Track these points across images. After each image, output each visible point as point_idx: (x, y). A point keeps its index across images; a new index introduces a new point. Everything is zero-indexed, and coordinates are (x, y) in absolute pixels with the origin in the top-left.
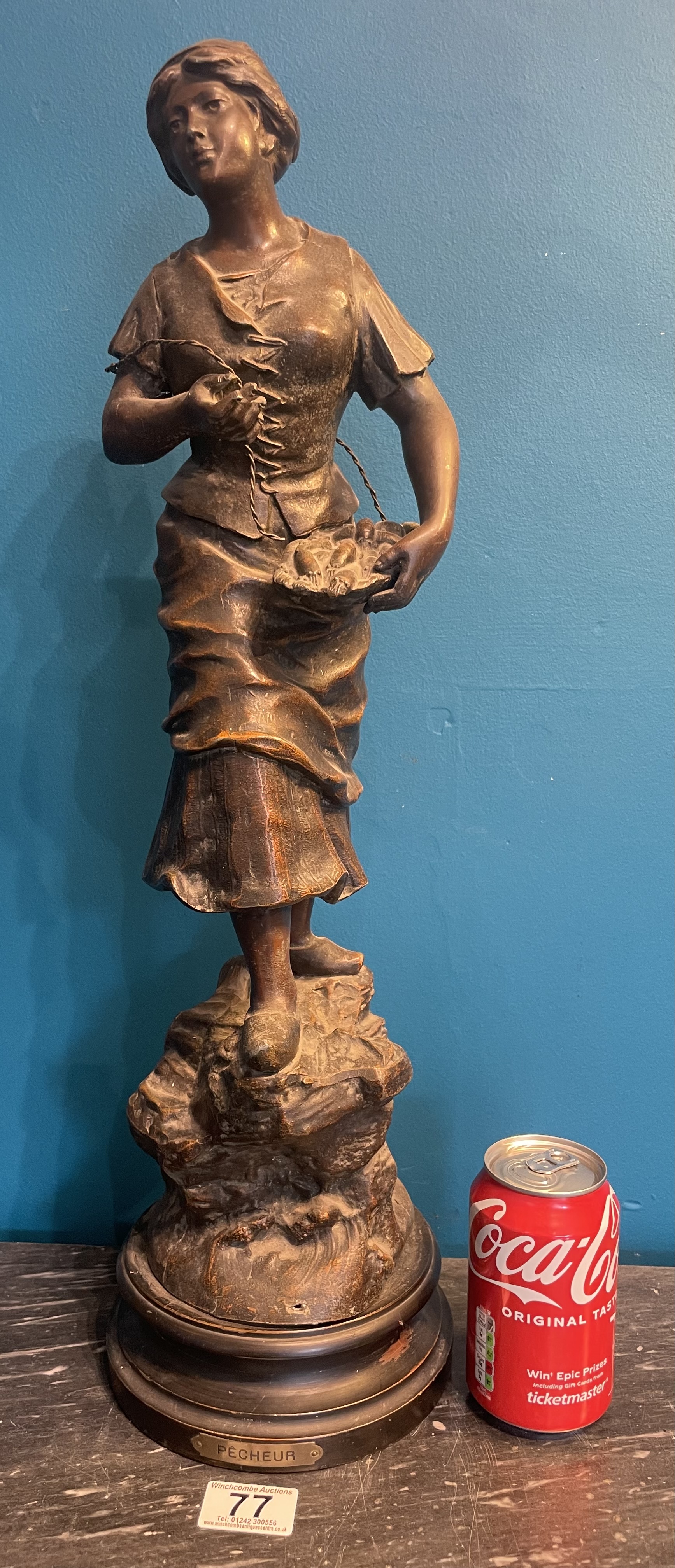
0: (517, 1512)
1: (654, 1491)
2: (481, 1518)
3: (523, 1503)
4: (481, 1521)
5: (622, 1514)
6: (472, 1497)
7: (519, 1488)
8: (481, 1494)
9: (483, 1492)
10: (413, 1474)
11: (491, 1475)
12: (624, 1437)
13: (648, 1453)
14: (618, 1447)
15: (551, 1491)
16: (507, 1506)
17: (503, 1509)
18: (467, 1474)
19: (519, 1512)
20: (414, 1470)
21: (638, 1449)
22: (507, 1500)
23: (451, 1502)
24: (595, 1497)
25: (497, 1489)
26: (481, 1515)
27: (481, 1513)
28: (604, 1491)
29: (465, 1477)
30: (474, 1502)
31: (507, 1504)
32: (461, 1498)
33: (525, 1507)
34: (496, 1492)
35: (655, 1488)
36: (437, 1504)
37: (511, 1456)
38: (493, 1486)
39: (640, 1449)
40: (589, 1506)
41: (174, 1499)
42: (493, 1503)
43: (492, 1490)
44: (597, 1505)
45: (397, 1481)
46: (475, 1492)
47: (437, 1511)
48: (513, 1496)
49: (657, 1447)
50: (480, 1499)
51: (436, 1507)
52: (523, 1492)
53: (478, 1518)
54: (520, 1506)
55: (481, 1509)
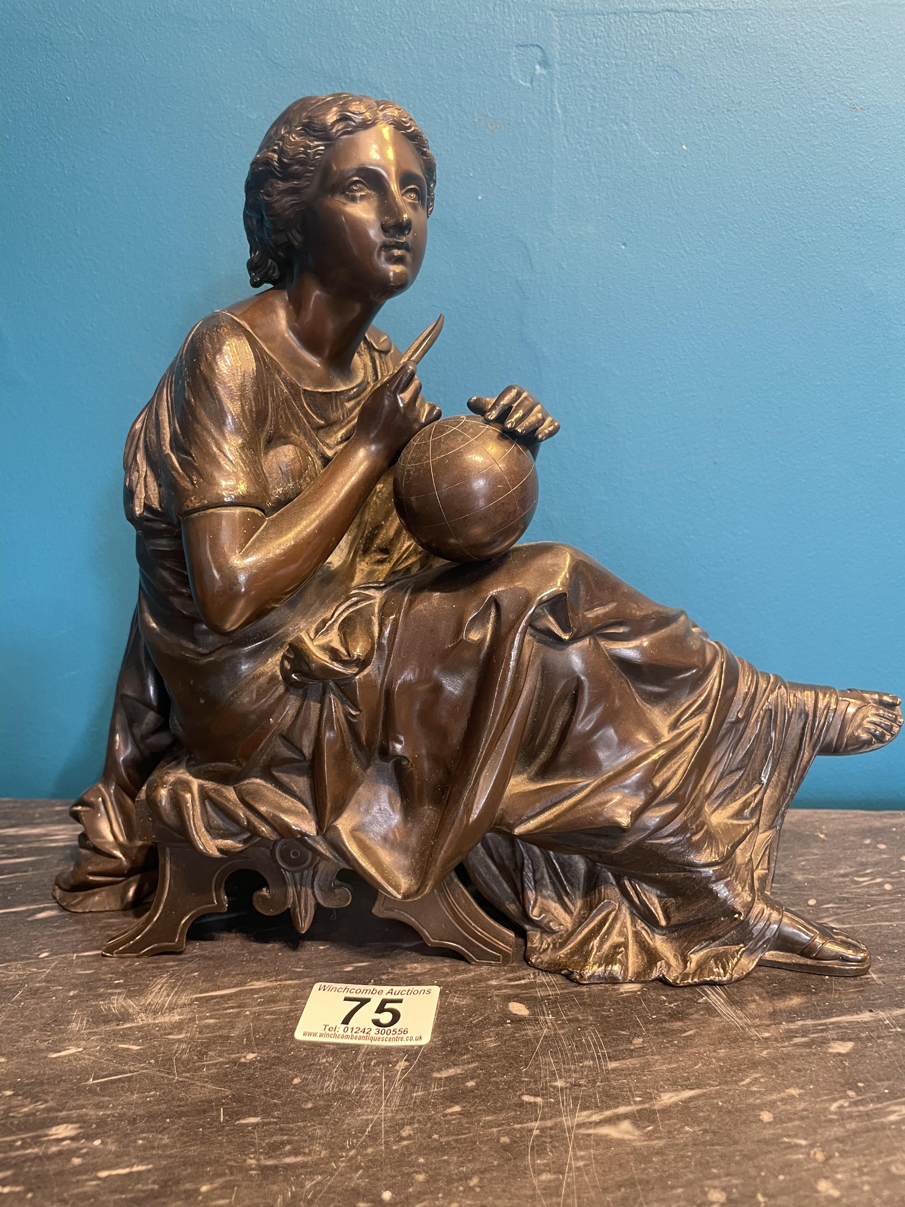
0: (644, 1146)
1: (871, 1106)
2: (582, 1158)
3: (654, 1131)
4: (581, 1164)
5: (825, 1145)
6: (567, 1121)
7: (647, 1106)
8: (582, 1116)
9: (585, 1113)
10: (471, 1084)
11: (598, 1084)
12: (809, 1022)
13: (850, 1045)
14: (802, 1036)
15: (698, 1109)
16: (627, 1137)
17: (620, 1142)
18: (559, 1083)
19: (648, 1147)
20: (472, 1079)
21: (833, 1039)
22: (626, 1125)
23: (531, 1130)
24: (774, 1118)
25: (608, 1108)
26: (582, 1153)
27: (581, 1149)
28: (788, 1107)
29: (555, 1087)
30: (570, 1130)
31: (628, 1132)
32: (549, 1123)
33: (657, 1138)
34: (608, 1113)
35: (872, 1101)
36: (507, 1134)
37: (631, 1053)
38: (602, 1101)
39: (837, 1040)
40: (768, 1133)
41: (62, 1131)
42: (604, 1130)
43: (601, 1109)
44: (780, 1131)
45: (443, 1097)
46: (573, 1112)
47: (506, 1148)
48: (637, 1118)
49: (863, 1035)
50: (579, 1126)
51: (505, 1140)
52: (654, 1112)
53: (577, 1159)
54: (649, 1136)
55: (583, 1142)
